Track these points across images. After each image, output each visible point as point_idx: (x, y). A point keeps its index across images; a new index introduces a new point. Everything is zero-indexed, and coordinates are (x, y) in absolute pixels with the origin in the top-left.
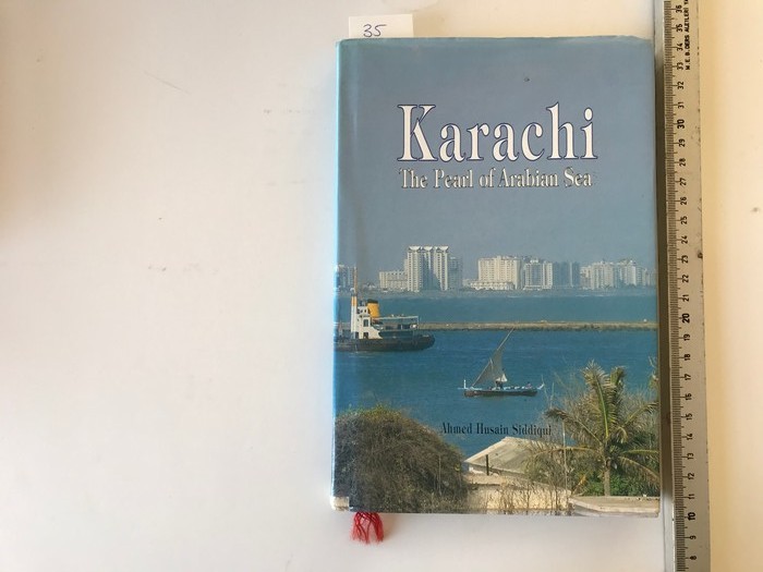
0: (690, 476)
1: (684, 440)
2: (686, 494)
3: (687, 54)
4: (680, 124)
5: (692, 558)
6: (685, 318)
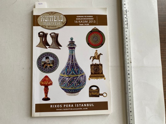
0: (130, 104)
1: (129, 97)
2: (130, 107)
3: (127, 26)
4: (127, 38)
5: (131, 120)
6: (129, 74)
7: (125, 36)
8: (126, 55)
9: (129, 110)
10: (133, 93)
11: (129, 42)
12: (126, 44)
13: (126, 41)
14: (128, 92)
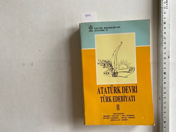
7: (162, 19)
8: (162, 47)
9: (162, 120)
10: (169, 99)
11: (168, 28)
12: (164, 31)
13: (164, 27)
14: (162, 97)
